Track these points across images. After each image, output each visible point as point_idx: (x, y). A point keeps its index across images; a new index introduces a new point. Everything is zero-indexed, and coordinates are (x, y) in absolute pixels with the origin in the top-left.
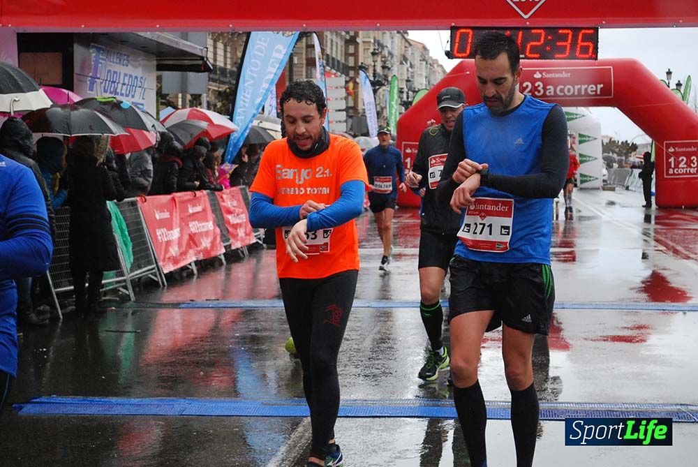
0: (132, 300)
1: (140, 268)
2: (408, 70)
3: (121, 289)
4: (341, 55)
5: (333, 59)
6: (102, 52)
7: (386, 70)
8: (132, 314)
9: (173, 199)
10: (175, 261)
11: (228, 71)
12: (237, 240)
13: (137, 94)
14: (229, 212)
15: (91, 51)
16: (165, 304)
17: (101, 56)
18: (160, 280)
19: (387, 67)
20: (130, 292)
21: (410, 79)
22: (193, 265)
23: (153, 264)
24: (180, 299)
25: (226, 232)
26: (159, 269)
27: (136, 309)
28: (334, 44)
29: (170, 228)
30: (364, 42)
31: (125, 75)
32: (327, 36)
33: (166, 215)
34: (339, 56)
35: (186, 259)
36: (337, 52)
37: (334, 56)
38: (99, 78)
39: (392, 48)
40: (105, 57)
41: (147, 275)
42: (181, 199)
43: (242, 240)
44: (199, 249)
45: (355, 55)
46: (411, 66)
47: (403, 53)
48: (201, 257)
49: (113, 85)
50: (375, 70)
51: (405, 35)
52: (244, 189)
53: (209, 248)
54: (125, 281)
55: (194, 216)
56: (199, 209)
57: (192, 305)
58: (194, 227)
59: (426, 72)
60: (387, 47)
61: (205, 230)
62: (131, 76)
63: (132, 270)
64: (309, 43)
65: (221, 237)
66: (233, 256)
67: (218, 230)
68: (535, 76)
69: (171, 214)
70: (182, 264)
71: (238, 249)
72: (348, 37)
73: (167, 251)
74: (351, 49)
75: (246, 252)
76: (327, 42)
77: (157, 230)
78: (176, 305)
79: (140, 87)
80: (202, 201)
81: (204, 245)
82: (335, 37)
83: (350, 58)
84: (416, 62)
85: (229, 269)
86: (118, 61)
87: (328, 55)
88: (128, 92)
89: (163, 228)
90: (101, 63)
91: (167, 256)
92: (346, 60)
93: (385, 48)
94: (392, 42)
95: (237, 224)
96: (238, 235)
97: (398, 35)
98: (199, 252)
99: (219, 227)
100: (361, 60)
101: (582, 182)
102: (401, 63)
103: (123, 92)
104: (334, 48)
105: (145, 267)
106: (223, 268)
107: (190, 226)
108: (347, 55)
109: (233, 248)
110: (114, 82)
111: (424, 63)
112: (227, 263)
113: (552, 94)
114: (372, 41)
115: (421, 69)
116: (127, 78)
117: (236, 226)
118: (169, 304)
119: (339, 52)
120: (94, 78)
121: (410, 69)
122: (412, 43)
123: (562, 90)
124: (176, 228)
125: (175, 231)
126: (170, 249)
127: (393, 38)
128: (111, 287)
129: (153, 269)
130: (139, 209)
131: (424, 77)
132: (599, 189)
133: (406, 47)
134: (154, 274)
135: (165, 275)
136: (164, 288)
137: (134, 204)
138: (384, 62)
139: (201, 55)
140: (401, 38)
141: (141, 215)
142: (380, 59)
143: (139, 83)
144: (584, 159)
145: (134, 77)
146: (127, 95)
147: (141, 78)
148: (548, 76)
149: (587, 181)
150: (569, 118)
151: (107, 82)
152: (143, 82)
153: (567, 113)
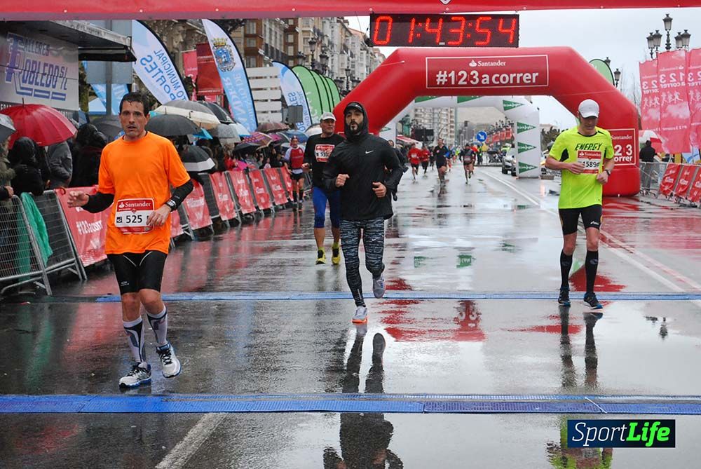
0: (49, 294)
1: (58, 261)
2: (348, 60)
3: (38, 283)
4: (281, 45)
5: (272, 48)
6: (20, 41)
7: (324, 59)
8: (49, 308)
10: (95, 253)
13: (58, 84)
15: (8, 40)
16: (82, 298)
17: (20, 46)
18: (80, 274)
19: (326, 56)
20: (46, 286)
21: (350, 68)
23: (72, 257)
24: (97, 293)
26: (78, 263)
27: (51, 303)
28: (273, 33)
29: (91, 220)
30: (303, 31)
31: (46, 65)
32: (265, 26)
34: (278, 45)
36: (276, 42)
37: (273, 46)
38: (16, 68)
39: (332, 38)
40: (23, 47)
41: (66, 268)
45: (295, 44)
46: (352, 55)
47: (343, 42)
49: (32, 75)
50: (313, 60)
51: (346, 24)
54: (40, 275)
57: (109, 299)
59: (367, 62)
60: (327, 36)
62: (51, 66)
63: (49, 264)
64: (247, 32)
68: (471, 65)
72: (287, 26)
73: (87, 243)
74: (291, 39)
76: (265, 31)
77: (77, 223)
78: (93, 299)
82: (273, 26)
83: (289, 47)
84: (357, 51)
87: (266, 45)
88: (48, 83)
89: (84, 220)
90: (19, 52)
91: (88, 249)
92: (286, 49)
93: (325, 38)
94: (332, 31)
97: (339, 24)
100: (300, 49)
101: (521, 171)
102: (342, 53)
103: (44, 82)
104: (273, 38)
105: (62, 261)
108: (287, 44)
110: (33, 72)
111: (365, 52)
113: (488, 82)
114: (312, 30)
115: (362, 59)
116: (47, 68)
118: (85, 298)
119: (278, 41)
120: (12, 67)
121: (350, 58)
122: (352, 32)
123: (497, 79)
124: (98, 220)
125: (97, 223)
126: (91, 242)
127: (332, 27)
128: (27, 281)
129: (73, 262)
130: (58, 201)
131: (365, 66)
132: (537, 178)
133: (346, 36)
134: (73, 267)
135: (85, 268)
136: (83, 282)
137: (52, 196)
138: (323, 52)
139: (124, 44)
140: (341, 27)
141: (61, 208)
142: (319, 49)
143: (60, 73)
144: (522, 148)
145: (54, 67)
146: (48, 86)
147: (63, 67)
148: (483, 64)
149: (525, 170)
150: (507, 107)
151: (26, 72)
152: (65, 71)
153: (505, 102)
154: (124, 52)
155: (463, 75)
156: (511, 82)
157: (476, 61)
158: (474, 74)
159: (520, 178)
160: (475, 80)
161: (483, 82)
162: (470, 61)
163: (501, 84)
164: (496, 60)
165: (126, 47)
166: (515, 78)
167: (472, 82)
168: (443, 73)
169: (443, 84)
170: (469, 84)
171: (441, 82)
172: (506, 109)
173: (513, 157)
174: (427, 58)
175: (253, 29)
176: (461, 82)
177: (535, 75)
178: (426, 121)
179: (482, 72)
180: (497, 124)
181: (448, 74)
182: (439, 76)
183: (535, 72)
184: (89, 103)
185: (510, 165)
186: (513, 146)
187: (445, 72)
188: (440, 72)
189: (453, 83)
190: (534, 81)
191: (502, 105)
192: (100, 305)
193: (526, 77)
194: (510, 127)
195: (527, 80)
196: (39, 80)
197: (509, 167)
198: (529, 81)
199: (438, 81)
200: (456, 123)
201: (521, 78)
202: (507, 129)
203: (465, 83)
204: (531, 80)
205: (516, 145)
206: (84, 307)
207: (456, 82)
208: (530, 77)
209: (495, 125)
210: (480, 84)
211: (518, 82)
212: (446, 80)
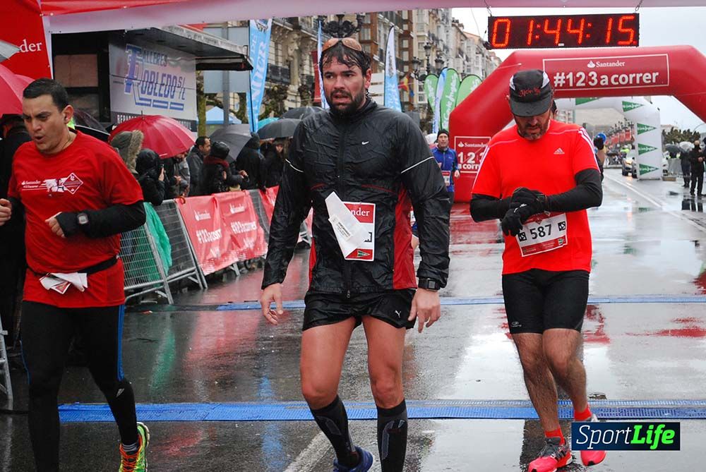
0: (170, 303)
1: (179, 270)
2: (464, 64)
3: (159, 292)
6: (138, 52)
7: (440, 64)
8: (171, 317)
9: (214, 200)
10: (216, 262)
11: (280, 69)
13: (176, 95)
15: (127, 52)
16: (203, 307)
17: (138, 57)
18: (200, 283)
19: (441, 61)
20: (168, 295)
22: (235, 266)
23: (193, 266)
24: (218, 301)
26: (199, 272)
27: (173, 312)
29: (211, 229)
30: (418, 36)
31: (164, 75)
32: (380, 31)
33: (207, 216)
35: (228, 260)
38: (136, 79)
39: (447, 42)
40: (142, 58)
41: (186, 278)
42: (223, 199)
44: (242, 250)
45: (410, 49)
46: (467, 59)
47: (459, 46)
48: (244, 257)
49: (151, 86)
50: (428, 65)
51: (461, 28)
53: (252, 249)
54: (162, 284)
55: (236, 217)
56: (241, 209)
57: (230, 307)
58: (236, 227)
59: (483, 66)
60: (442, 41)
61: (248, 230)
62: (169, 76)
63: (170, 273)
64: (362, 39)
65: (265, 237)
67: (262, 230)
68: (589, 66)
69: (212, 215)
70: (224, 265)
72: (401, 31)
73: (207, 252)
74: (406, 44)
76: (380, 37)
77: (197, 232)
78: (214, 308)
80: (244, 201)
81: (247, 245)
83: (404, 53)
84: (473, 55)
87: (381, 51)
88: (166, 93)
89: (203, 229)
90: (137, 64)
91: (207, 258)
92: (400, 54)
93: (440, 42)
94: (447, 35)
97: (454, 28)
98: (241, 253)
99: (262, 226)
100: (415, 54)
101: (642, 173)
102: (457, 57)
105: (183, 270)
107: (232, 226)
108: (402, 50)
110: (151, 83)
111: (480, 56)
113: (607, 83)
114: (427, 35)
115: (477, 63)
116: (165, 79)
118: (206, 306)
120: (131, 79)
121: (466, 62)
122: (467, 36)
123: (616, 80)
124: (217, 229)
125: (216, 232)
126: (211, 250)
127: (447, 31)
128: (149, 290)
129: (193, 271)
130: (178, 210)
131: (480, 70)
132: (659, 179)
133: (461, 40)
134: (194, 276)
135: (205, 277)
136: (204, 291)
137: (172, 205)
138: (438, 56)
139: (240, 53)
140: (457, 30)
141: (181, 218)
142: (434, 53)
143: (178, 83)
144: (643, 149)
145: (172, 77)
146: (166, 96)
147: (181, 78)
148: (602, 65)
149: (646, 172)
150: (627, 108)
151: (145, 83)
152: (182, 81)
153: (624, 103)
154: (241, 61)
155: (581, 76)
156: (631, 82)
157: (594, 62)
158: (593, 75)
159: (641, 180)
160: (593, 81)
161: (602, 83)
162: (588, 62)
163: (620, 85)
165: (242, 56)
166: (634, 79)
167: (590, 83)
168: (560, 75)
169: (561, 85)
170: (588, 86)
171: (559, 84)
172: (625, 110)
173: (633, 158)
174: (544, 60)
175: (368, 35)
176: (579, 84)
177: (655, 75)
179: (600, 73)
180: (616, 126)
181: (565, 75)
182: (557, 78)
183: (655, 72)
184: (207, 113)
185: (631, 167)
186: (633, 148)
187: (563, 74)
188: (558, 74)
189: (571, 85)
190: (654, 81)
191: (621, 107)
192: (221, 313)
193: (646, 77)
194: (630, 128)
195: (647, 80)
196: (157, 91)
197: (629, 169)
198: (650, 81)
199: (556, 83)
201: (641, 78)
202: (626, 131)
203: (584, 84)
204: (651, 80)
205: (636, 147)
206: (204, 315)
207: (574, 84)
208: (650, 77)
209: (614, 126)
210: (599, 83)
211: (638, 82)
212: (564, 82)
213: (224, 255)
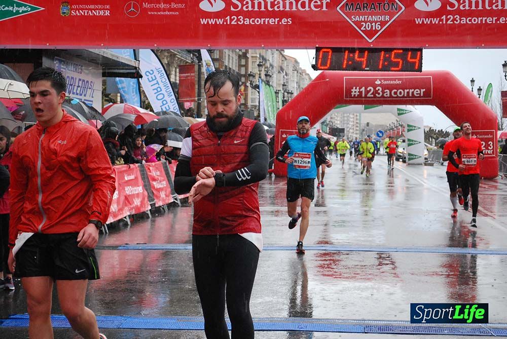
2: (284, 77)
4: (236, 66)
6: (63, 63)
7: (268, 77)
10: (115, 216)
12: (160, 200)
13: (88, 94)
14: (154, 180)
15: (55, 62)
17: (62, 66)
19: (269, 75)
21: (285, 84)
22: (128, 217)
24: (117, 243)
25: (152, 194)
28: (231, 58)
30: (252, 57)
31: (80, 80)
32: (225, 53)
34: (234, 66)
35: (123, 213)
36: (232, 64)
37: (230, 67)
39: (273, 62)
40: (65, 67)
42: (119, 170)
43: (164, 200)
44: (132, 206)
45: (246, 66)
46: (286, 74)
47: (280, 65)
48: (133, 212)
51: (282, 52)
52: (165, 163)
53: (139, 206)
55: (129, 183)
56: (132, 177)
57: (126, 247)
58: (128, 190)
59: (297, 79)
60: (269, 60)
61: (137, 192)
62: (84, 81)
65: (148, 198)
66: (157, 212)
67: (146, 193)
68: (376, 83)
70: (119, 218)
71: (160, 207)
72: (241, 53)
74: (243, 62)
75: (166, 208)
76: (225, 56)
78: (115, 248)
79: (90, 89)
80: (135, 171)
81: (136, 203)
82: (231, 53)
83: (242, 68)
84: (290, 71)
85: (153, 221)
86: (74, 70)
87: (226, 66)
88: (81, 93)
90: (62, 71)
92: (239, 69)
93: (268, 62)
94: (273, 57)
95: (160, 188)
96: (160, 197)
97: (277, 52)
98: (132, 209)
99: (147, 190)
100: (250, 69)
101: (410, 159)
102: (279, 72)
103: (78, 92)
104: (231, 61)
106: (150, 220)
107: (126, 190)
108: (240, 66)
109: (157, 206)
110: (71, 85)
111: (296, 72)
112: (153, 217)
113: (388, 95)
114: (258, 56)
115: (293, 76)
116: (81, 82)
117: (159, 190)
119: (234, 63)
121: (285, 76)
122: (287, 57)
123: (395, 93)
127: (273, 54)
131: (295, 82)
132: (422, 164)
133: (282, 61)
135: (107, 225)
136: (106, 235)
138: (266, 72)
139: (134, 65)
140: (279, 54)
142: (264, 69)
143: (89, 86)
144: (411, 143)
145: (86, 81)
146: (81, 95)
147: (91, 82)
148: (385, 82)
149: (413, 159)
152: (92, 85)
153: (398, 109)
154: (134, 71)
155: (370, 90)
156: (405, 95)
157: (380, 80)
158: (379, 90)
159: (409, 164)
160: (379, 94)
161: (385, 95)
162: (376, 80)
163: (398, 97)
164: (395, 80)
165: (136, 68)
166: (408, 93)
167: (377, 95)
168: (356, 89)
169: (356, 96)
170: (375, 97)
171: (355, 95)
172: (399, 114)
173: (404, 149)
174: (345, 77)
175: (217, 55)
176: (369, 95)
177: (423, 90)
178: (339, 122)
179: (385, 87)
181: (359, 89)
182: (353, 90)
185: (402, 155)
186: (404, 141)
187: (358, 88)
188: (354, 88)
189: (363, 96)
190: (422, 95)
191: (396, 112)
192: (117, 251)
193: (416, 92)
195: (417, 94)
196: (75, 91)
197: (401, 156)
198: (419, 95)
199: (353, 94)
200: (360, 124)
201: (413, 92)
202: (397, 129)
203: (372, 96)
205: (406, 140)
207: (366, 95)
208: (419, 92)
209: (389, 126)
210: (383, 96)
211: (411, 95)
212: (359, 93)
213: (121, 210)
